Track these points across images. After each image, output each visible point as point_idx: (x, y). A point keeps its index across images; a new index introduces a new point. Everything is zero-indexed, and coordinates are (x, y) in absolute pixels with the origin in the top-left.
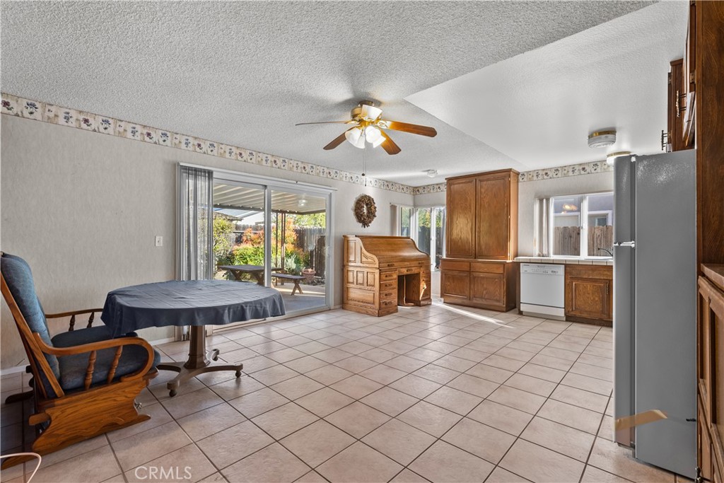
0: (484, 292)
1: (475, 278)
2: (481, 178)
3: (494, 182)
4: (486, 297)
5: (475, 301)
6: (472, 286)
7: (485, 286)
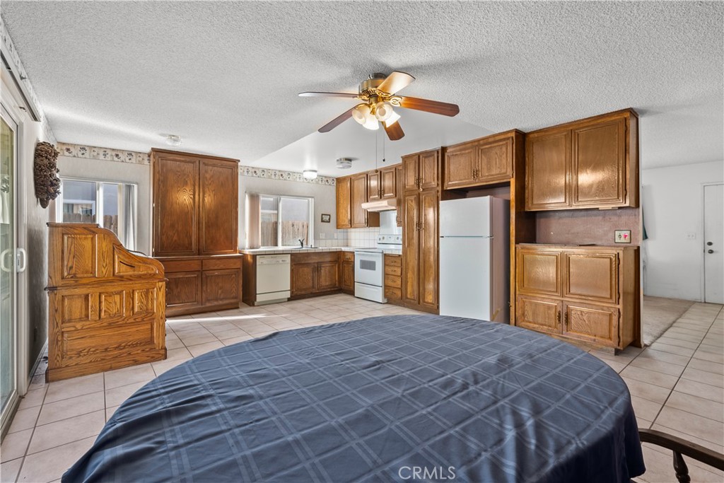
0: (220, 291)
1: (207, 277)
2: (206, 161)
3: (221, 169)
4: (222, 297)
5: (208, 305)
6: (204, 288)
7: (220, 285)
